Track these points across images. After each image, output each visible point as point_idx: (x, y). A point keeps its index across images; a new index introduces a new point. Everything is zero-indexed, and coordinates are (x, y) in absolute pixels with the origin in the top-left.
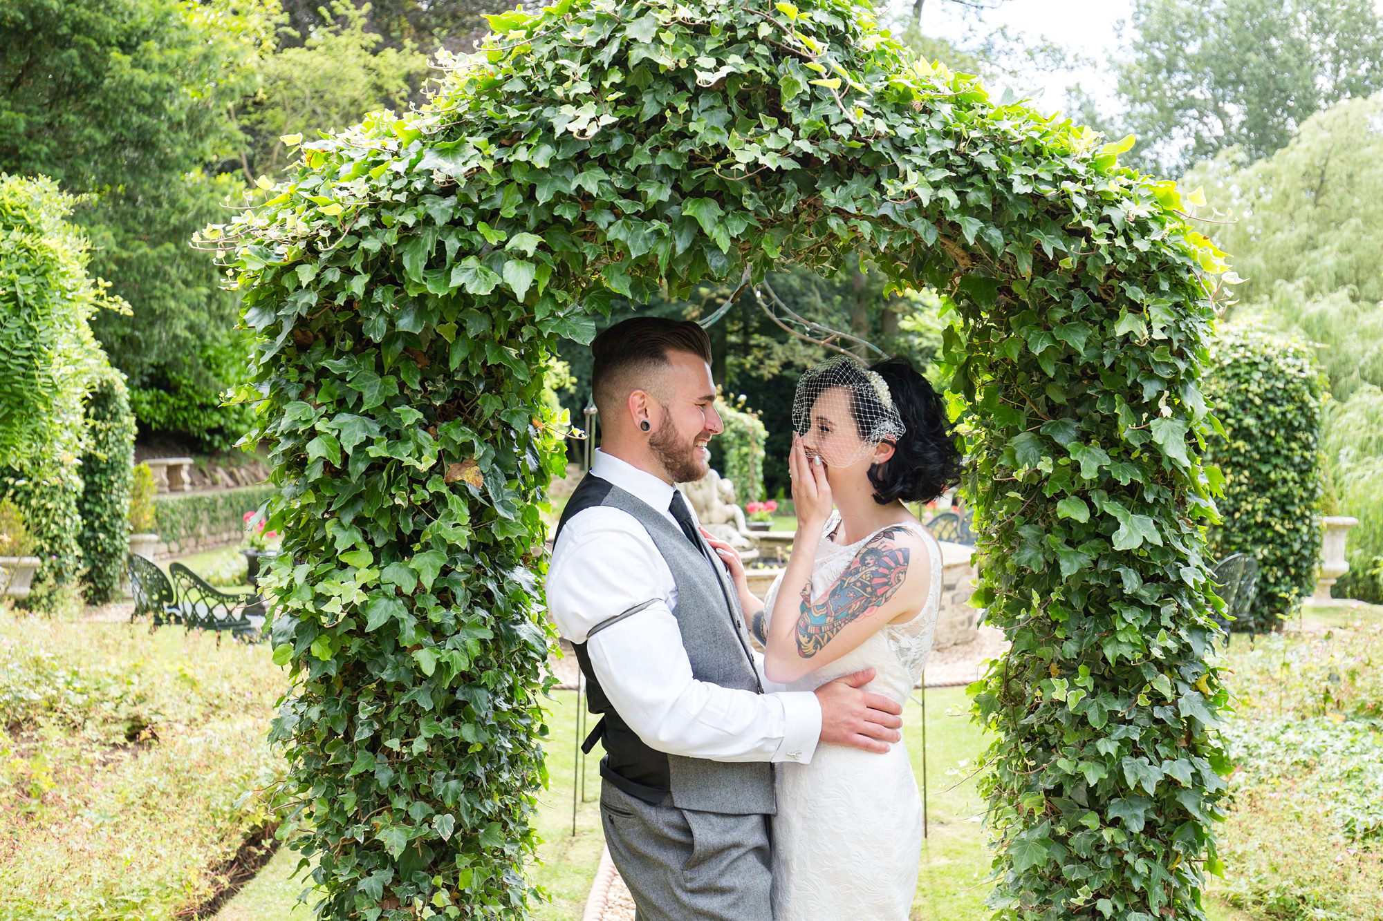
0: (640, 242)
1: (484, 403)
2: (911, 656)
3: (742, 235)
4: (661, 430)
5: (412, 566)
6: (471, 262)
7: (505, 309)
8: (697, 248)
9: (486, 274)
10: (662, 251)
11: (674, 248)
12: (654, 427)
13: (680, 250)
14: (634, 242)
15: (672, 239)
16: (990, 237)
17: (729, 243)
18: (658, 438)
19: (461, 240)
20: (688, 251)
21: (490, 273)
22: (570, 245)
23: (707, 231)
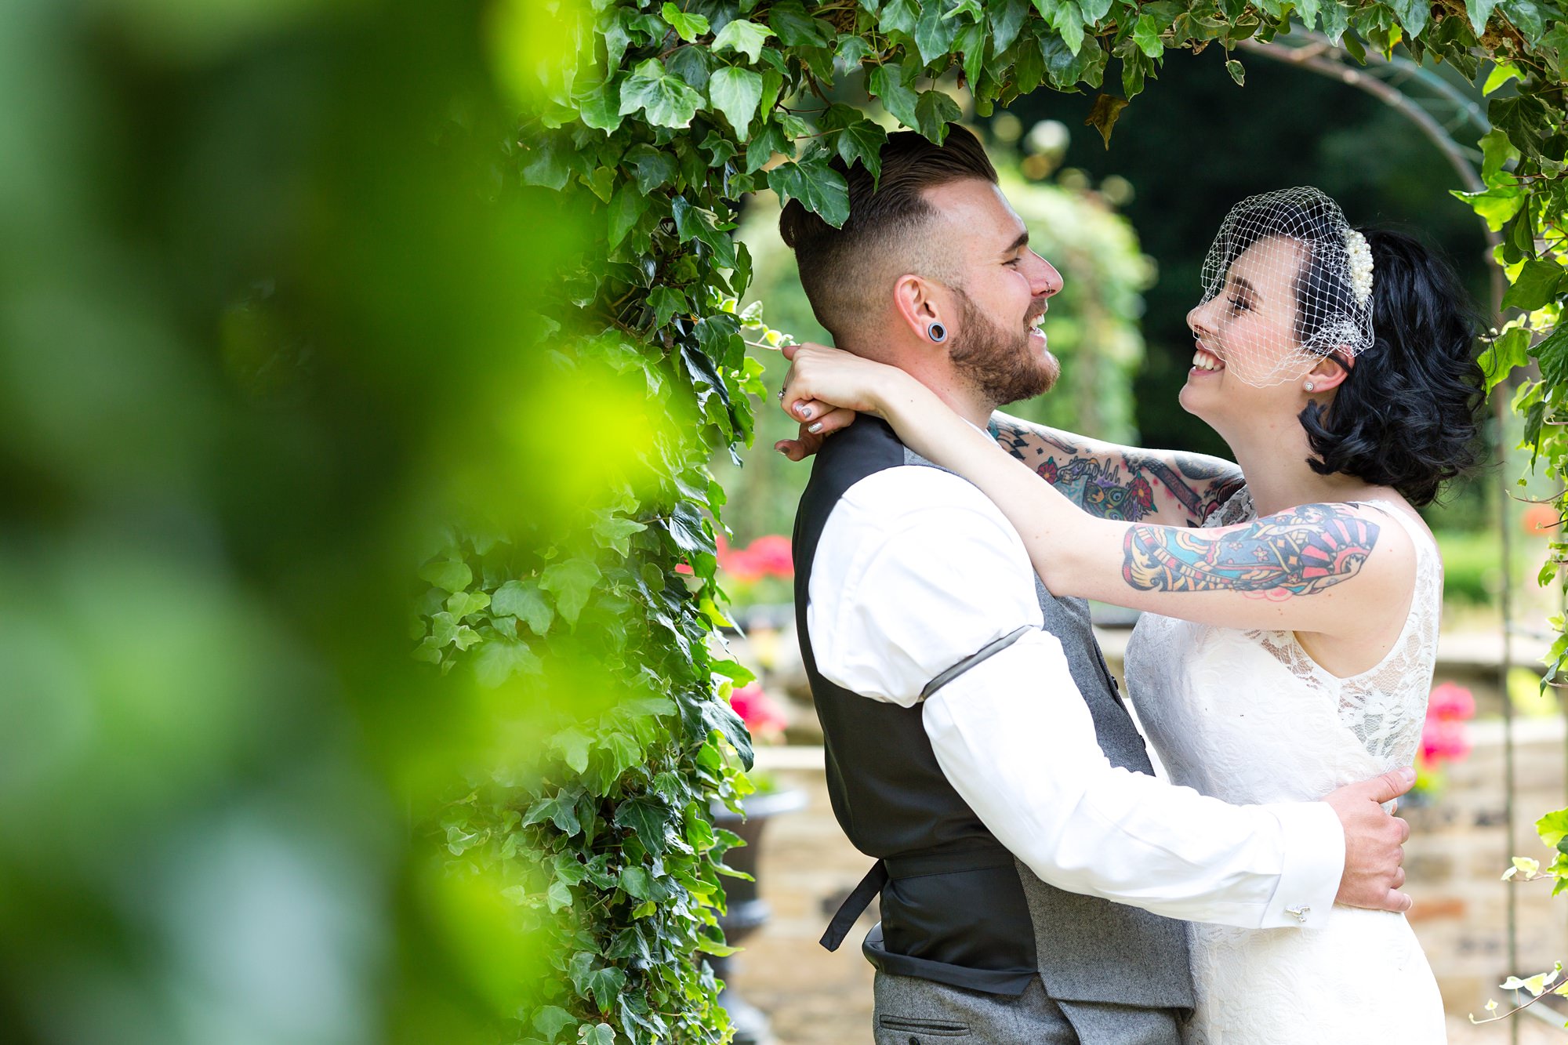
0: (935, 36)
1: (657, 301)
2: (1384, 732)
3: (1104, 20)
4: (963, 330)
5: (543, 586)
6: (650, 69)
7: (703, 146)
8: (1026, 39)
9: (677, 91)
10: (971, 47)
11: (990, 41)
12: (951, 330)
13: (1000, 45)
14: (925, 35)
15: (986, 26)
16: (1519, 17)
17: (1081, 35)
18: (964, 345)
19: (630, 33)
20: (1012, 46)
21: (685, 89)
22: (810, 35)
23: (1045, 14)
